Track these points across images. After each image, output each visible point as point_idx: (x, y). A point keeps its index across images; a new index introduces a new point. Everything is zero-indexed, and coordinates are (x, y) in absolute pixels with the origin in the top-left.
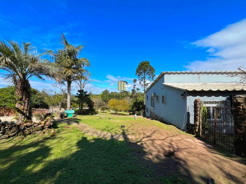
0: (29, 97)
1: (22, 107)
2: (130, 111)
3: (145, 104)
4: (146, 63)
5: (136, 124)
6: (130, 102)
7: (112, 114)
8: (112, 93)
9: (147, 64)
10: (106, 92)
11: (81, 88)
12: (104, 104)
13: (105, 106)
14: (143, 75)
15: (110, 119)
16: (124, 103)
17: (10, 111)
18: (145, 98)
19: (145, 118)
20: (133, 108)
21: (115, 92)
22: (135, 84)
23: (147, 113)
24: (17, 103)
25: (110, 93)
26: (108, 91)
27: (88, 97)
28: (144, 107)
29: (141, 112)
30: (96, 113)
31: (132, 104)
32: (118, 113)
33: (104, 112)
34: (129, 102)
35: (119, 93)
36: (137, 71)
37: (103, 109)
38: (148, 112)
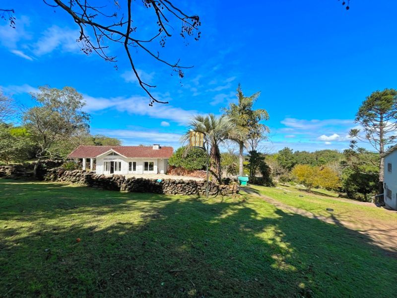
0: (219, 161)
1: (215, 170)
2: (340, 190)
3: (381, 179)
4: (387, 94)
5: (357, 212)
6: (341, 173)
7: (300, 190)
8: (297, 153)
9: (389, 96)
10: (286, 152)
11: (253, 148)
12: (282, 171)
13: (285, 176)
14: (379, 120)
15: (303, 196)
16: (327, 174)
17: (184, 172)
18: (382, 167)
19: (382, 208)
20: (347, 184)
21: (303, 152)
22: (354, 138)
23: (388, 199)
24: (212, 167)
25: (294, 153)
26: (290, 149)
27: (262, 161)
28: (379, 187)
29: (372, 196)
30: (273, 185)
31: (346, 177)
32: (312, 189)
33: (285, 184)
34: (337, 173)
35: (312, 153)
36: (361, 114)
37: (283, 180)
38: (391, 198)
